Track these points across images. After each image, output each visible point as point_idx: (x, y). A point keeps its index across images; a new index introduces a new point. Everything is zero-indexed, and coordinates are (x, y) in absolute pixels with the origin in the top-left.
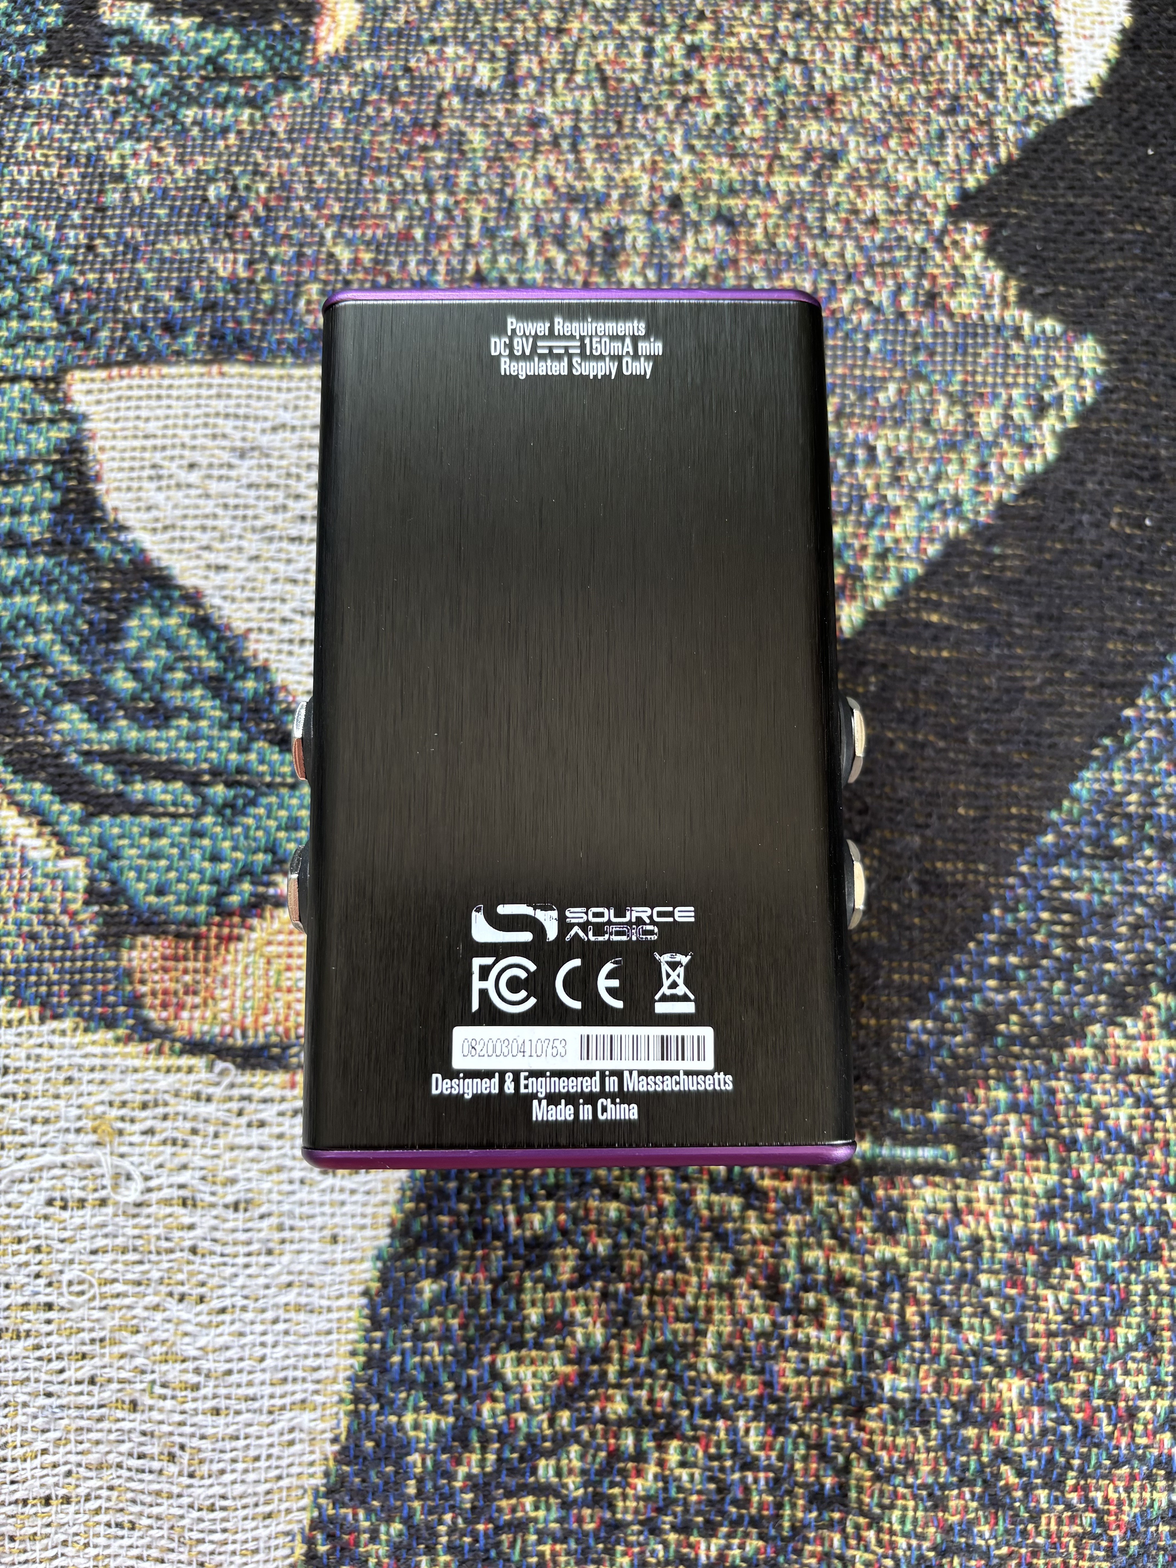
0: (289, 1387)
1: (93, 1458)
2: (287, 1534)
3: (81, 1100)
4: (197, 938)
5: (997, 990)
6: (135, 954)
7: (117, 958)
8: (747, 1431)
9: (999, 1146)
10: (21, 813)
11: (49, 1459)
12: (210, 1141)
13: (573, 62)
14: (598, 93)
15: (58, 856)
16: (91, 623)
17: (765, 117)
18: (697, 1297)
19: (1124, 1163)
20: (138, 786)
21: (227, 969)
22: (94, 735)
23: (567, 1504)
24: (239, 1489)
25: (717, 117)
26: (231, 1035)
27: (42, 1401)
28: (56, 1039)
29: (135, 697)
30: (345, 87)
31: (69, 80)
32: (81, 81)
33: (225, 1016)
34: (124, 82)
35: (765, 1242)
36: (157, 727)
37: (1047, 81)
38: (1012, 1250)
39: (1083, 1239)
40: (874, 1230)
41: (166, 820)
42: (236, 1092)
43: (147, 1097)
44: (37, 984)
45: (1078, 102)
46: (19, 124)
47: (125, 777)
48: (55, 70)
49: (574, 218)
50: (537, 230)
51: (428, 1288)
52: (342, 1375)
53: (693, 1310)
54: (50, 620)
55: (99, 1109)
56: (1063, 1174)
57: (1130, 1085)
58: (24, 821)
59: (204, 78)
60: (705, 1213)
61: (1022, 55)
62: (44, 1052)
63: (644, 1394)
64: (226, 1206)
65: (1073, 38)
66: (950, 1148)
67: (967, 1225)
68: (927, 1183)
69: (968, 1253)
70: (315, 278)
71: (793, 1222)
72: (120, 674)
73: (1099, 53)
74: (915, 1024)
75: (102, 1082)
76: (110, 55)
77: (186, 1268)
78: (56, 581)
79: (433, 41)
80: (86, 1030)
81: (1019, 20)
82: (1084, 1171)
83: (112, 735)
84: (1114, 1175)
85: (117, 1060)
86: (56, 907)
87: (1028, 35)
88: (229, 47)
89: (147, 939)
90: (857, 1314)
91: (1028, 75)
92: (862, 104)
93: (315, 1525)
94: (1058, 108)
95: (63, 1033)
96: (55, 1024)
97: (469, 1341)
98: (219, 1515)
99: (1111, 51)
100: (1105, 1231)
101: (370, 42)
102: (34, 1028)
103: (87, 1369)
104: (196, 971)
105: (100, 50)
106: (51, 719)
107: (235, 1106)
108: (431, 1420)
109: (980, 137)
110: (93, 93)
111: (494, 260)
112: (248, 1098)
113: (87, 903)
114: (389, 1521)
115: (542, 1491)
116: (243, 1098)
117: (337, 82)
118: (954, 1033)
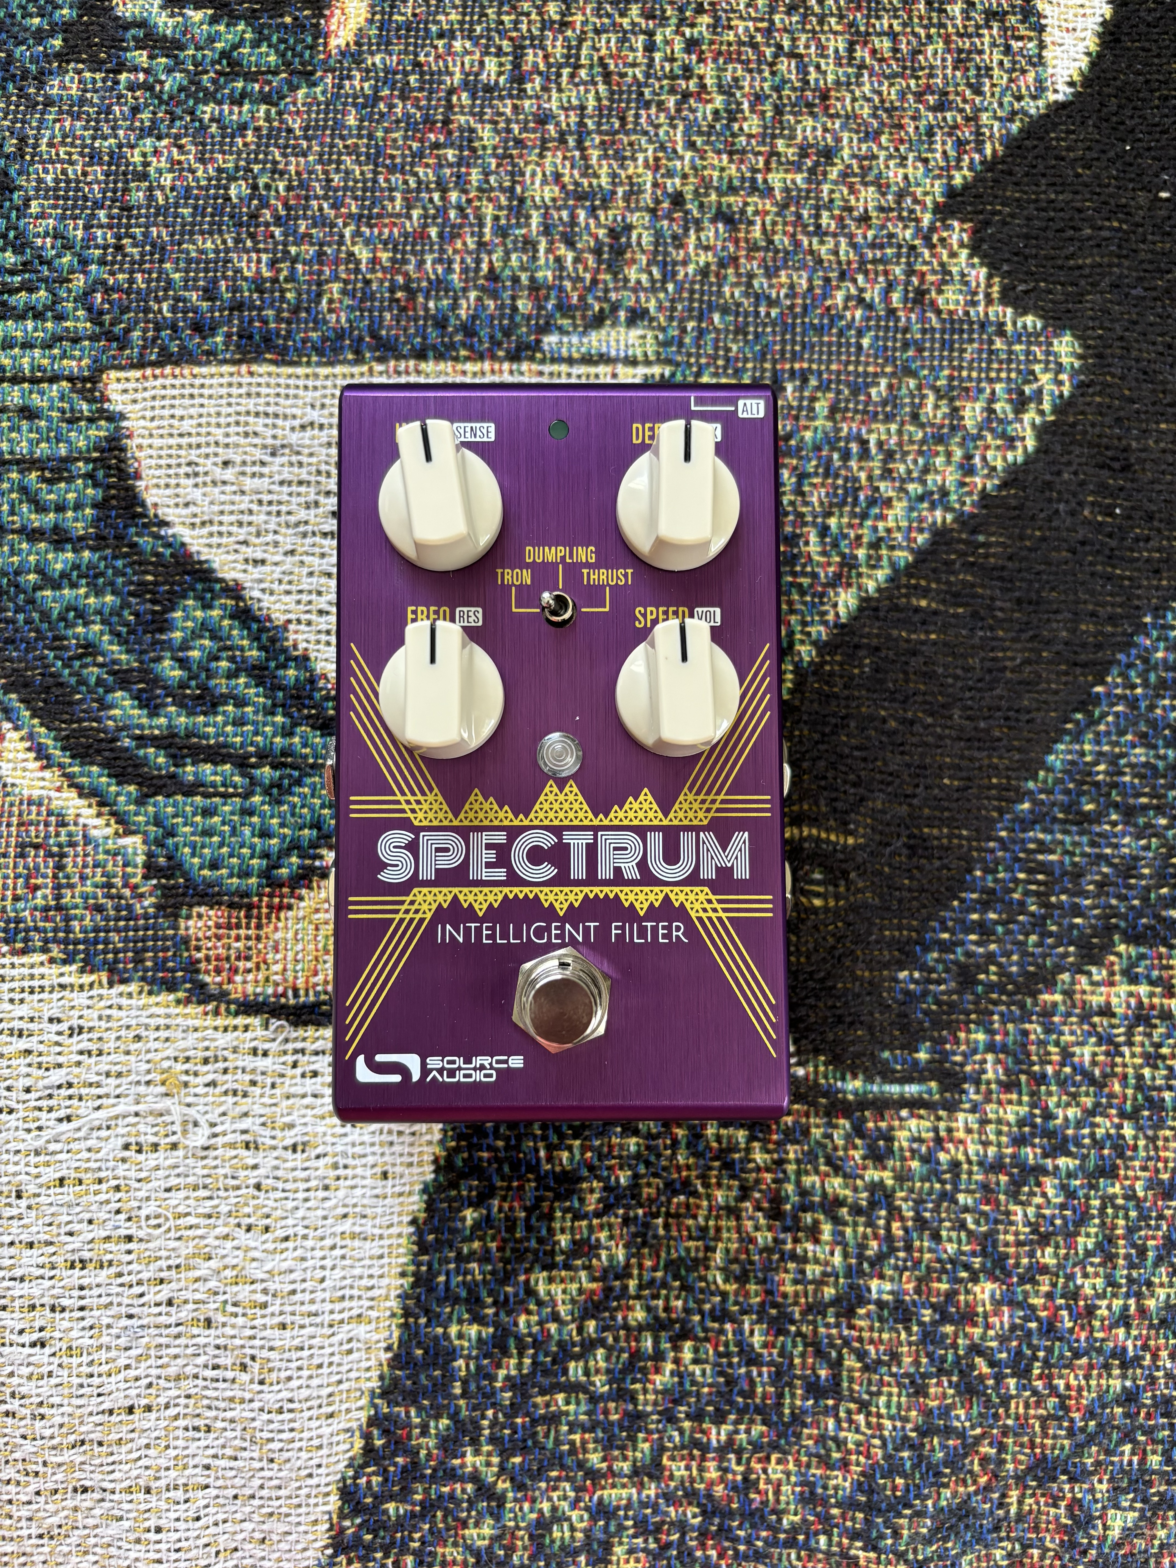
0: (346, 1304)
1: (172, 1371)
2: (347, 1430)
3: (149, 1056)
4: (250, 907)
5: (977, 943)
6: (191, 923)
7: (176, 928)
8: (752, 1332)
9: (977, 1082)
10: (81, 796)
11: (132, 1373)
12: (267, 1090)
13: (578, 58)
14: (601, 88)
15: (116, 833)
16: (137, 615)
17: (763, 112)
18: (707, 1219)
19: (1087, 1094)
20: (189, 769)
21: (279, 935)
22: (144, 721)
23: (594, 1399)
24: (304, 1393)
25: (716, 112)
26: (284, 995)
27: (125, 1322)
28: (124, 1001)
29: (183, 685)
30: (357, 83)
31: (88, 75)
32: (98, 76)
33: (277, 978)
34: (141, 76)
35: (768, 1170)
36: (205, 714)
37: (1031, 76)
38: (986, 1172)
39: (1049, 1161)
40: (864, 1158)
41: (217, 800)
42: (290, 1046)
43: (207, 1054)
44: (105, 952)
45: (1060, 97)
46: (41, 121)
47: (177, 760)
48: (72, 65)
49: (582, 214)
50: (547, 229)
51: (470, 1215)
52: (393, 1293)
53: (704, 1230)
54: (99, 612)
55: (166, 1064)
56: (1033, 1105)
57: (1094, 1026)
58: (84, 802)
59: (220, 73)
60: (715, 1145)
61: (1008, 50)
62: (114, 1012)
63: (661, 1303)
64: (285, 1148)
65: (1056, 31)
66: (933, 1084)
67: (948, 1151)
68: (912, 1115)
69: (947, 1176)
70: (337, 279)
71: (792, 1152)
72: (167, 663)
73: (1081, 48)
74: (903, 975)
75: (167, 1040)
76: (126, 50)
77: (252, 1202)
78: (102, 574)
79: (441, 36)
80: (150, 993)
81: (1006, 13)
82: (1052, 1102)
83: (163, 721)
84: (1078, 1105)
85: (179, 1020)
86: (118, 881)
87: (1014, 29)
88: (241, 42)
89: (203, 909)
90: (848, 1231)
91: (1014, 70)
92: (854, 100)
93: (372, 1421)
94: (1041, 103)
95: (130, 995)
96: (122, 988)
97: (506, 1261)
98: (287, 1416)
99: (1092, 44)
100: (1069, 1154)
101: (380, 36)
102: (104, 992)
103: (165, 1293)
104: (248, 938)
105: (116, 44)
106: (105, 706)
107: (290, 1059)
108: (473, 1330)
109: (967, 133)
110: (112, 89)
111: (506, 259)
112: (303, 1051)
113: (146, 877)
114: (438, 1417)
115: (572, 1388)
116: (296, 1051)
117: (350, 78)
118: (939, 982)
